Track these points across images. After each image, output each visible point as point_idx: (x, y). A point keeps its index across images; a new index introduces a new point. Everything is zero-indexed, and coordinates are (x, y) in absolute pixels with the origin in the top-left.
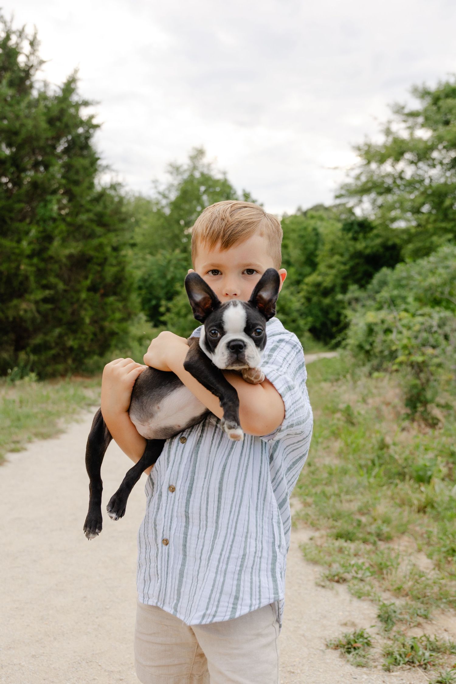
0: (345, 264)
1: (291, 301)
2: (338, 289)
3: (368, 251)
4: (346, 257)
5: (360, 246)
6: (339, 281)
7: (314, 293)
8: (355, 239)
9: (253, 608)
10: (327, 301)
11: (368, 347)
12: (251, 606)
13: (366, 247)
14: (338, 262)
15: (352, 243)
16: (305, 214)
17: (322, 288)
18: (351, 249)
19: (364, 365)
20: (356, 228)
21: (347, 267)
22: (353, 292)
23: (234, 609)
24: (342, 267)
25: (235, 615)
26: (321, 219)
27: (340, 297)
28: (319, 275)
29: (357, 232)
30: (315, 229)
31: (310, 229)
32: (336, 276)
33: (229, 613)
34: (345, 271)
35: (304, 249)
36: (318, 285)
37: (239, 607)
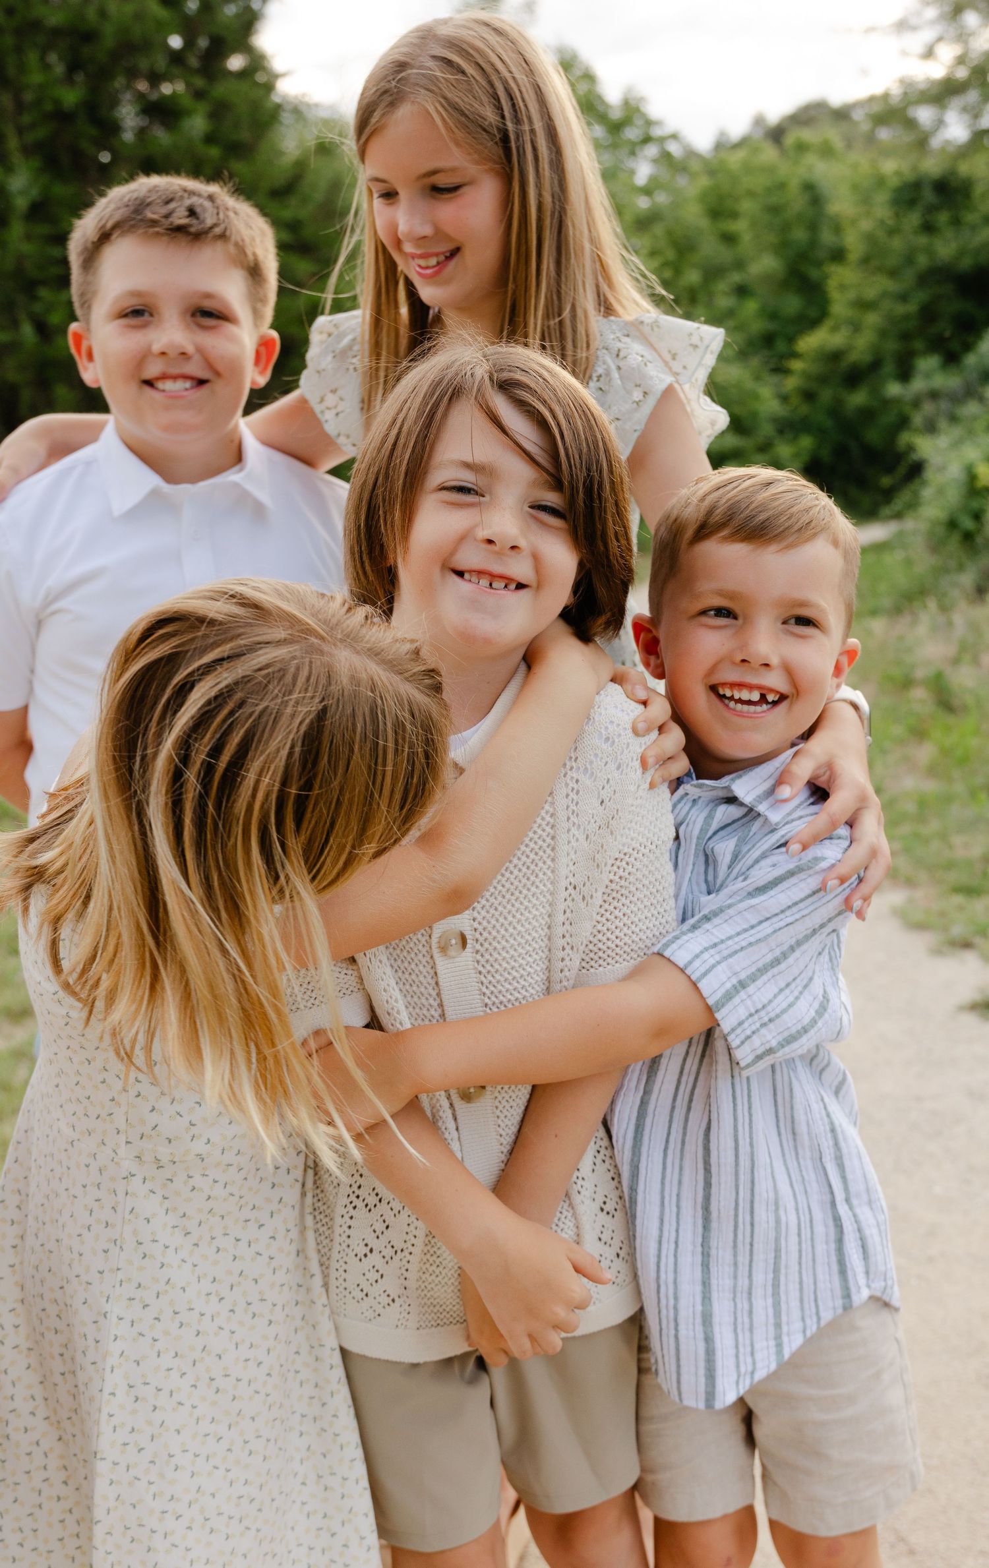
0: (903, 298)
1: (757, 397)
2: (889, 368)
3: (966, 263)
4: (909, 277)
5: (946, 248)
6: (892, 346)
7: (823, 380)
8: (928, 228)
9: (809, 1334)
10: (858, 399)
11: (968, 524)
12: (804, 1331)
13: (962, 253)
14: (885, 294)
15: (923, 240)
16: (776, 134)
17: (844, 364)
18: (923, 261)
19: (961, 568)
20: (929, 196)
21: (912, 307)
22: (928, 376)
23: (779, 1346)
24: (901, 309)
25: (783, 1356)
26: (827, 151)
27: (894, 389)
28: (835, 329)
29: (931, 209)
30: (810, 188)
31: (794, 185)
32: (883, 333)
33: (773, 1358)
34: (906, 317)
35: (782, 247)
36: (835, 356)
37: (785, 1339)
